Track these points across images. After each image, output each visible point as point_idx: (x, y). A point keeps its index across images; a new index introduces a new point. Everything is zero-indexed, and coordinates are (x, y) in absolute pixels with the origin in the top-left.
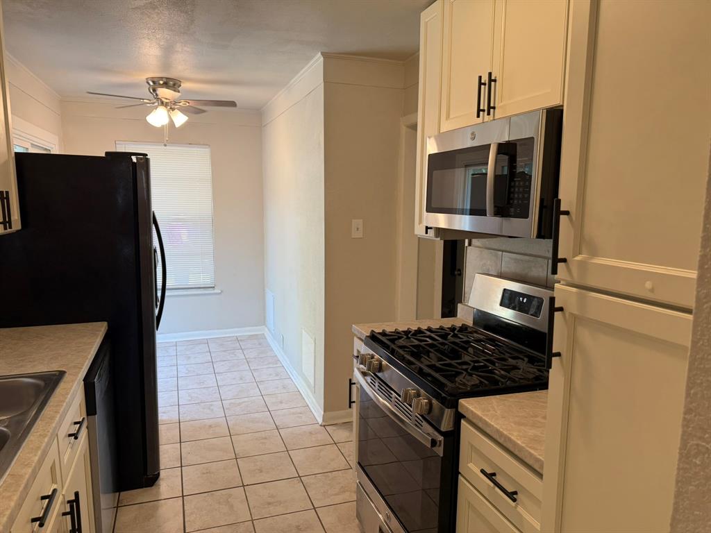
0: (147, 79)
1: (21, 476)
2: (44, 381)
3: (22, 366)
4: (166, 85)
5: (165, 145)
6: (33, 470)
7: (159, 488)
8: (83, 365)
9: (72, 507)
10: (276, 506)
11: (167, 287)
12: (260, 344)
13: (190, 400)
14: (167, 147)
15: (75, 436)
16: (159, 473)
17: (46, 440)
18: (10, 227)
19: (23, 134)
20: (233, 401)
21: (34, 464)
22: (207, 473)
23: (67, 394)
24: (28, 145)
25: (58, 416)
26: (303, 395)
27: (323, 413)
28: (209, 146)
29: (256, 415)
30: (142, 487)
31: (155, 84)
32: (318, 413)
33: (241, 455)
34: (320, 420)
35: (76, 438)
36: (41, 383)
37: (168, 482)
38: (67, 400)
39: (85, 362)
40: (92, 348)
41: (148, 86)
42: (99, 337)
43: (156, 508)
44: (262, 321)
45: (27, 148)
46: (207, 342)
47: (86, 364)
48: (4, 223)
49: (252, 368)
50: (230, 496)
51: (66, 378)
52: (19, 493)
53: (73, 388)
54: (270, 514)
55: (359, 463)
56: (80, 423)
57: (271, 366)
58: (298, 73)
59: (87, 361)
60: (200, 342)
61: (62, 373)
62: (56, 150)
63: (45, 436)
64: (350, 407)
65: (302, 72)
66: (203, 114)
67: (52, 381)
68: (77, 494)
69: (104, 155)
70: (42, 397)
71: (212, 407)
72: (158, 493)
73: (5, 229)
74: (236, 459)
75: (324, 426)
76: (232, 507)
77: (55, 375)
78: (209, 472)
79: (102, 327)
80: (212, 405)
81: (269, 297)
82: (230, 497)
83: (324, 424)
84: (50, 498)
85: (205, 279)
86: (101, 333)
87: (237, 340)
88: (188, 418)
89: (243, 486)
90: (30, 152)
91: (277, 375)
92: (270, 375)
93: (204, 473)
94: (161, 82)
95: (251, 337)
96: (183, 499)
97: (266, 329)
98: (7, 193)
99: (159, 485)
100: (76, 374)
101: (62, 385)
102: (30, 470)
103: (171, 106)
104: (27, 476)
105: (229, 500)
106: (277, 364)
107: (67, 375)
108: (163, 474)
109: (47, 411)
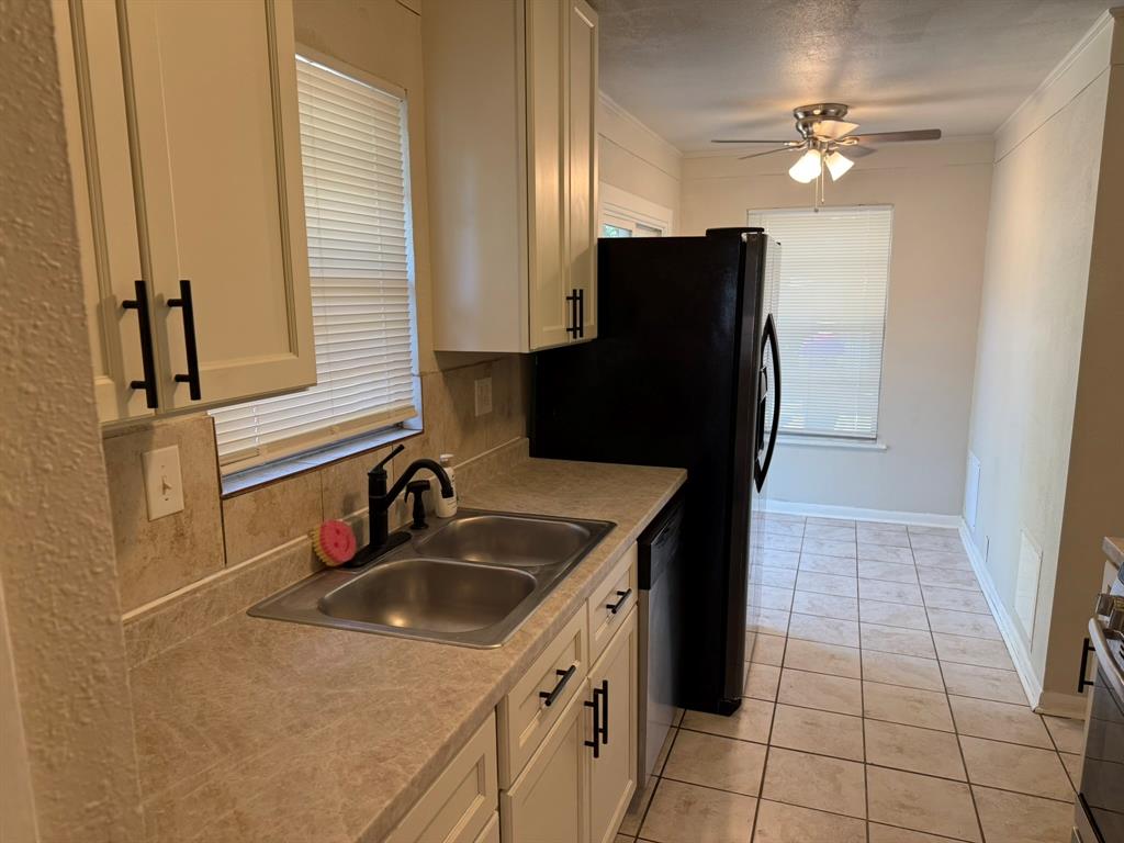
0: (795, 110)
1: (531, 635)
2: (591, 531)
3: (574, 508)
4: (825, 115)
5: (816, 211)
6: (544, 633)
7: (738, 722)
8: (638, 520)
9: (596, 698)
10: (914, 814)
11: (779, 430)
12: (946, 546)
13: (808, 609)
14: (819, 214)
15: (614, 609)
16: (740, 700)
17: (569, 601)
18: (581, 335)
19: (625, 212)
20: (879, 628)
21: (546, 626)
22: (812, 724)
23: (609, 553)
24: (631, 226)
25: (590, 577)
26: (1010, 649)
27: (1041, 690)
28: (893, 205)
29: (913, 660)
30: (715, 713)
31: (808, 116)
32: (1033, 691)
33: (872, 715)
34: (1034, 703)
35: (614, 612)
36: (587, 533)
37: (752, 720)
38: (606, 560)
39: (642, 516)
40: (656, 500)
41: (796, 120)
42: (671, 487)
43: (728, 749)
44: (958, 507)
45: (631, 231)
46: (855, 526)
47: (643, 520)
48: (574, 329)
49: (922, 583)
50: (840, 770)
51: (616, 532)
52: (522, 654)
53: (618, 547)
54: (900, 823)
55: (1081, 796)
56: (624, 595)
57: (959, 586)
58: (1065, 55)
59: (646, 516)
60: (842, 524)
61: (612, 525)
62: (667, 233)
63: (569, 597)
64: (1081, 690)
65: (1072, 52)
66: (870, 156)
67: (597, 532)
68: (605, 683)
69: (704, 235)
70: (582, 550)
71: (841, 628)
72: (735, 728)
73: (575, 337)
74: (863, 718)
75: (1041, 715)
76: (838, 788)
77: (603, 526)
78: (816, 724)
79: (678, 475)
80: (842, 625)
81: (974, 465)
82: (840, 773)
83: (1042, 710)
84: (565, 674)
85: (862, 424)
86: (674, 483)
87: (907, 531)
88: (802, 635)
89: (865, 763)
90: (633, 236)
91: (966, 604)
92: (954, 601)
93: (806, 723)
94: (817, 112)
95: (932, 531)
96: (768, 750)
97: (963, 521)
98: (581, 291)
99: (739, 718)
100: (627, 530)
101: (607, 540)
102: (540, 632)
103: (827, 148)
104: (535, 638)
105: (838, 776)
106: (971, 585)
107: (616, 529)
108: (747, 704)
109: (581, 568)
